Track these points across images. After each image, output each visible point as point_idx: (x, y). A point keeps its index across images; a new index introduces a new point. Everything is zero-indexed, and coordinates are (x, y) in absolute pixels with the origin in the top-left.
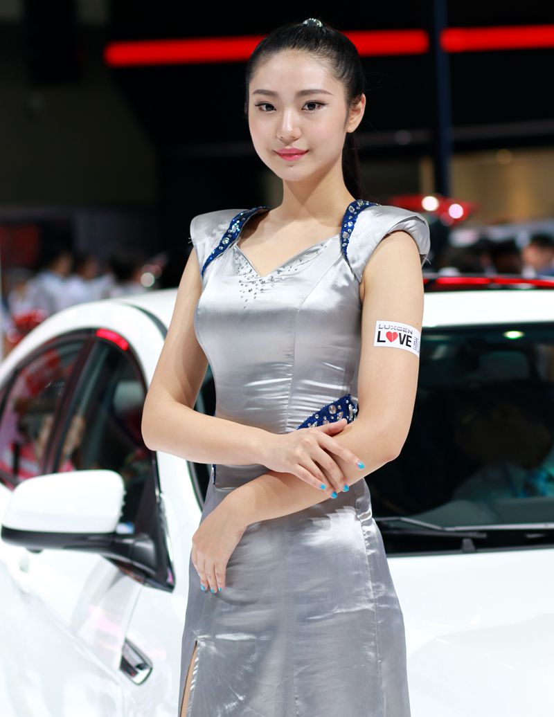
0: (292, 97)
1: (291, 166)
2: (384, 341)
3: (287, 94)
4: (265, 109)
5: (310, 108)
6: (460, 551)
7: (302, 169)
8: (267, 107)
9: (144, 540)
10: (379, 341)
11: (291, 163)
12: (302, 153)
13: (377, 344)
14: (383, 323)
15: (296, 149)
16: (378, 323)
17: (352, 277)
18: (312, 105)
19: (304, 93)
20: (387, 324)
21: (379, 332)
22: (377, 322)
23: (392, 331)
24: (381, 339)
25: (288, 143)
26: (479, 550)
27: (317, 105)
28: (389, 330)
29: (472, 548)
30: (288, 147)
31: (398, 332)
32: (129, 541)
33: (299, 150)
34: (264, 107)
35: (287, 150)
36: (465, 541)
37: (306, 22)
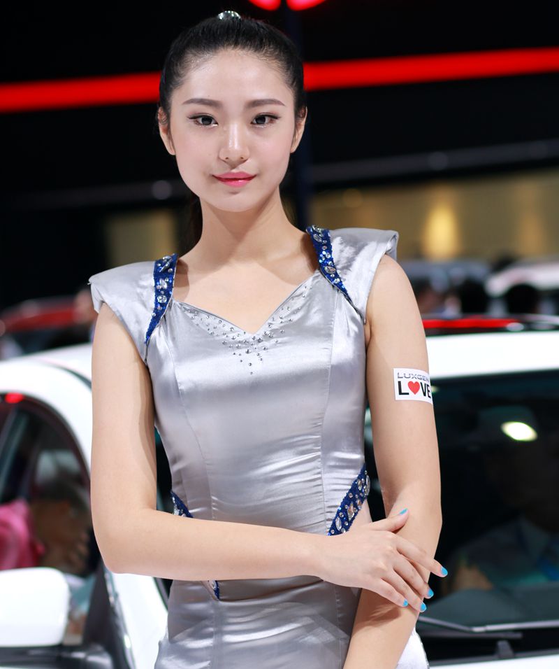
0: (241, 109)
1: (235, 193)
2: (408, 394)
3: (234, 106)
4: (201, 122)
5: (259, 122)
6: (495, 656)
7: (247, 197)
8: (203, 120)
9: (97, 653)
10: (400, 393)
11: (236, 189)
12: (250, 178)
13: (398, 397)
14: (402, 371)
15: (243, 173)
16: (396, 371)
17: (358, 317)
18: (260, 119)
19: (256, 103)
20: (408, 371)
21: (399, 383)
22: (395, 369)
23: (414, 381)
24: (403, 392)
25: (234, 167)
26: (518, 654)
27: (267, 119)
28: (410, 380)
29: (510, 652)
30: (234, 171)
31: (419, 381)
32: (80, 655)
33: (247, 175)
34: (200, 120)
35: (233, 174)
36: (500, 644)
37: (221, 16)
